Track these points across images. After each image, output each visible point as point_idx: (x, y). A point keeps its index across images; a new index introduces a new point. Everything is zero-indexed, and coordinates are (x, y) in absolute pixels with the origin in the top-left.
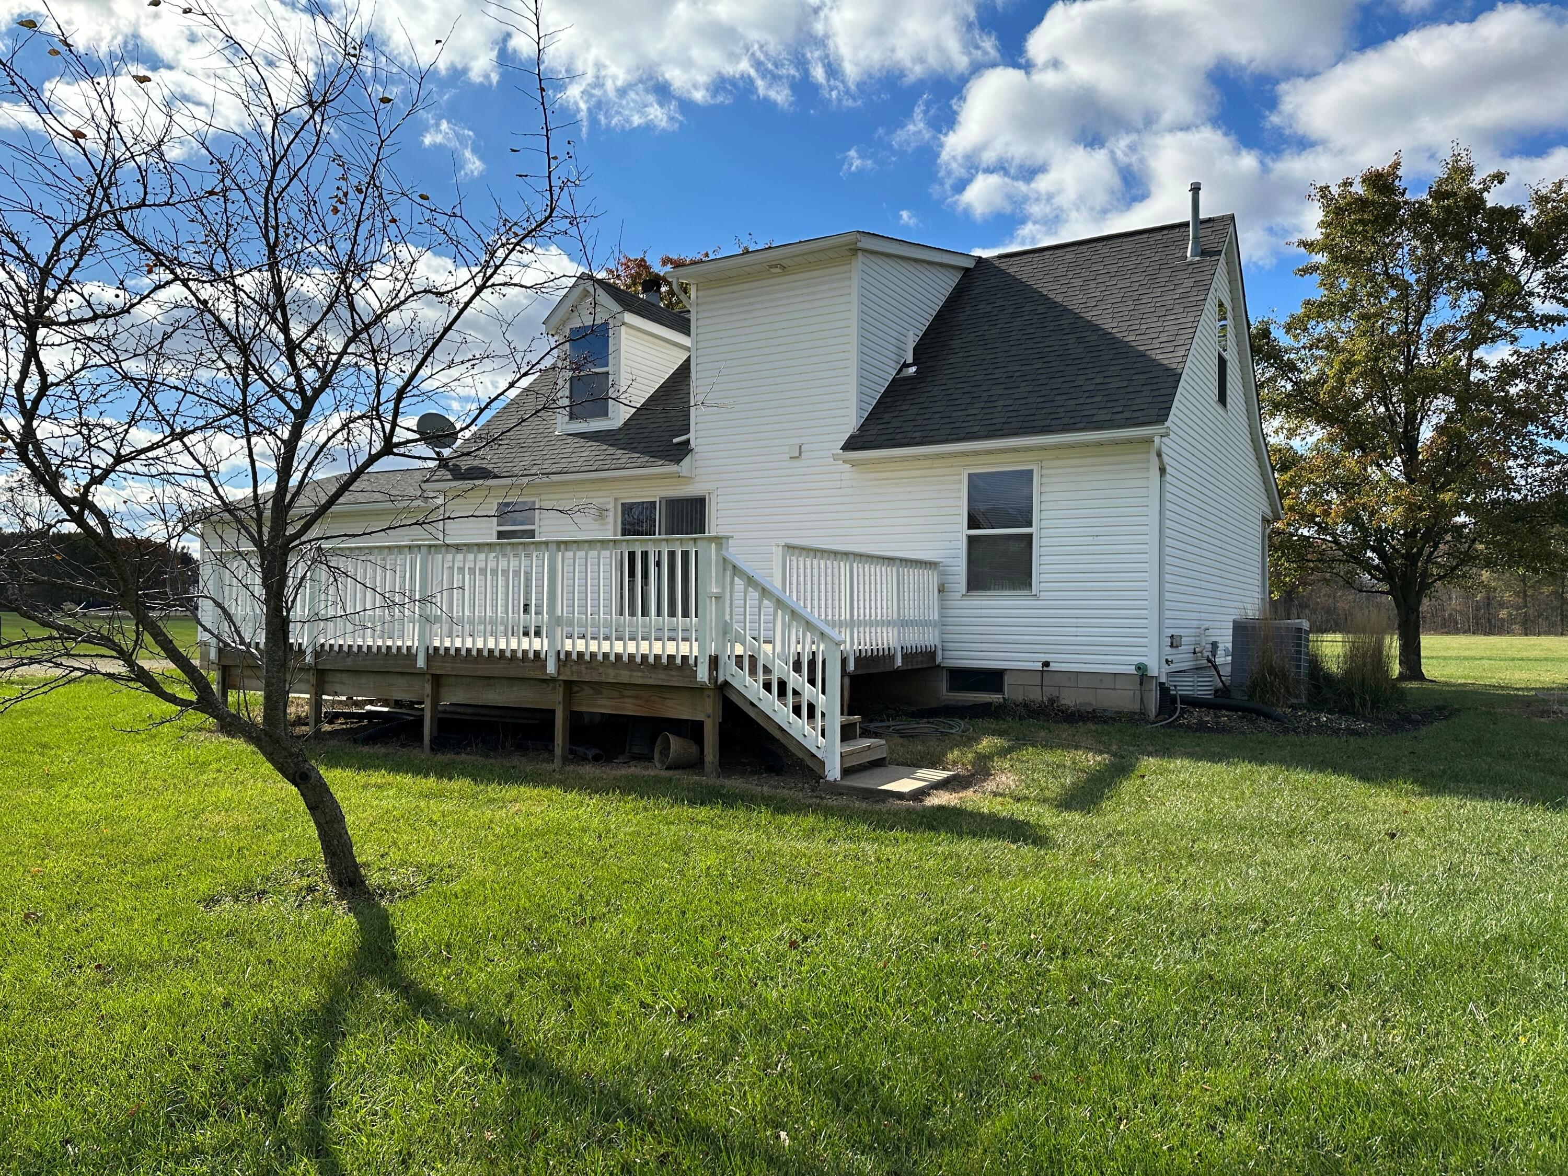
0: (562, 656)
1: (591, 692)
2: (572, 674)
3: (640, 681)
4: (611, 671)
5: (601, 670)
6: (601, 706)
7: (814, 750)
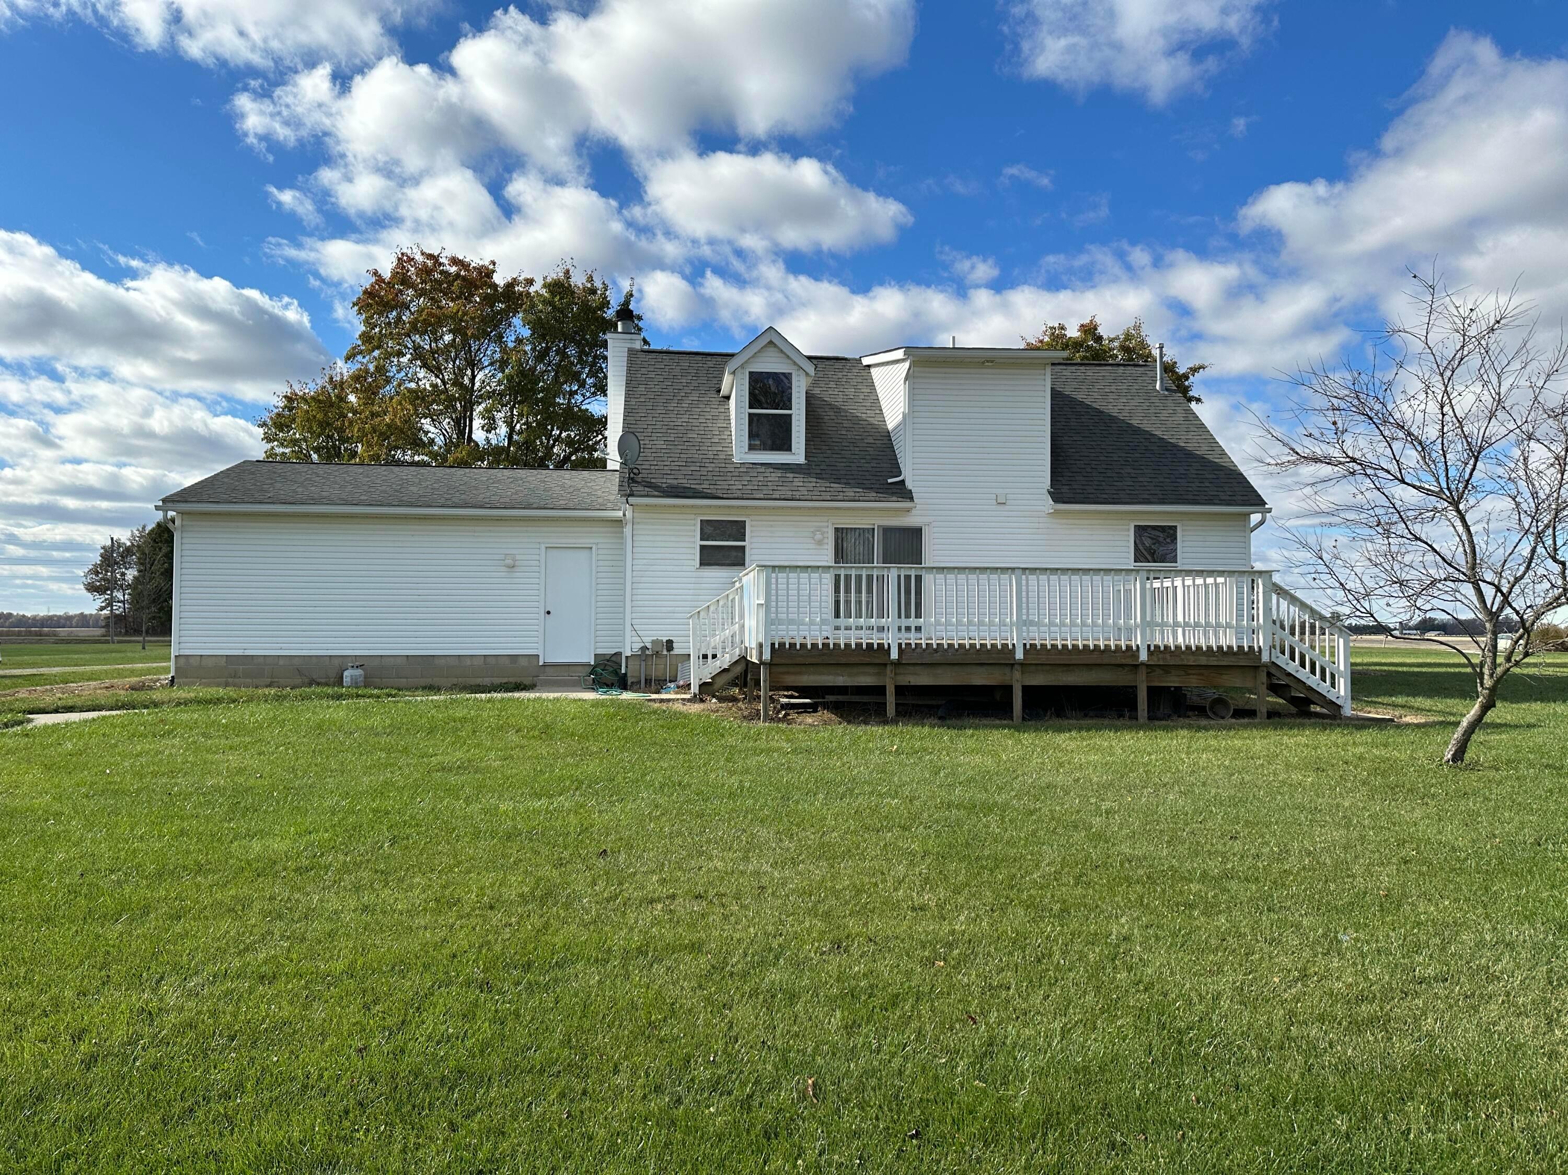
0: (1152, 648)
1: (1161, 672)
2: (1159, 660)
3: (1215, 663)
4: (1192, 658)
5: (1183, 656)
6: (1171, 682)
7: (1334, 700)
